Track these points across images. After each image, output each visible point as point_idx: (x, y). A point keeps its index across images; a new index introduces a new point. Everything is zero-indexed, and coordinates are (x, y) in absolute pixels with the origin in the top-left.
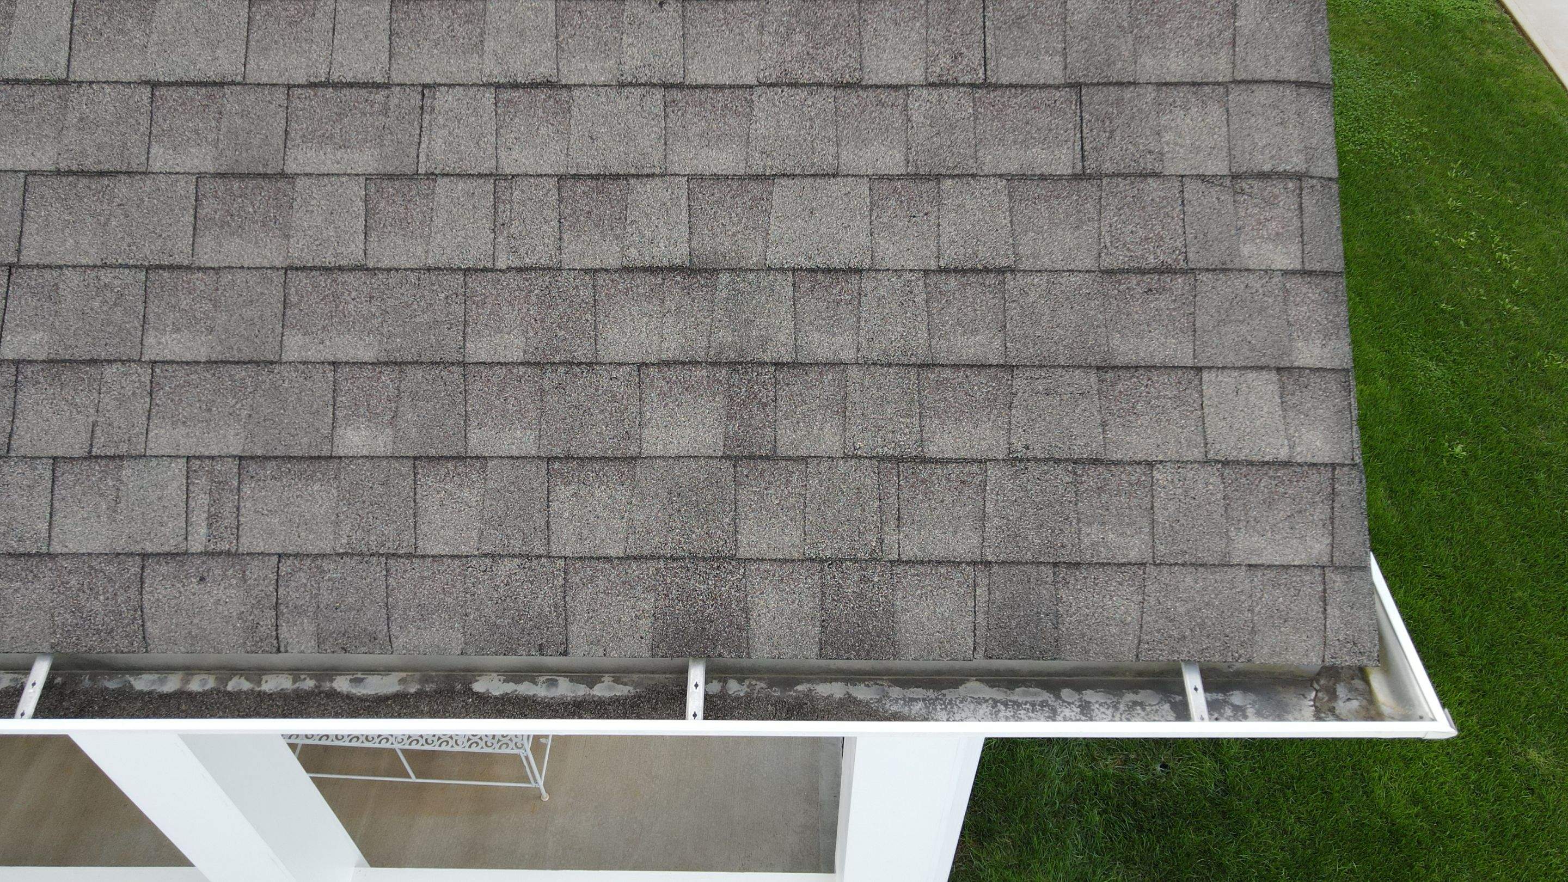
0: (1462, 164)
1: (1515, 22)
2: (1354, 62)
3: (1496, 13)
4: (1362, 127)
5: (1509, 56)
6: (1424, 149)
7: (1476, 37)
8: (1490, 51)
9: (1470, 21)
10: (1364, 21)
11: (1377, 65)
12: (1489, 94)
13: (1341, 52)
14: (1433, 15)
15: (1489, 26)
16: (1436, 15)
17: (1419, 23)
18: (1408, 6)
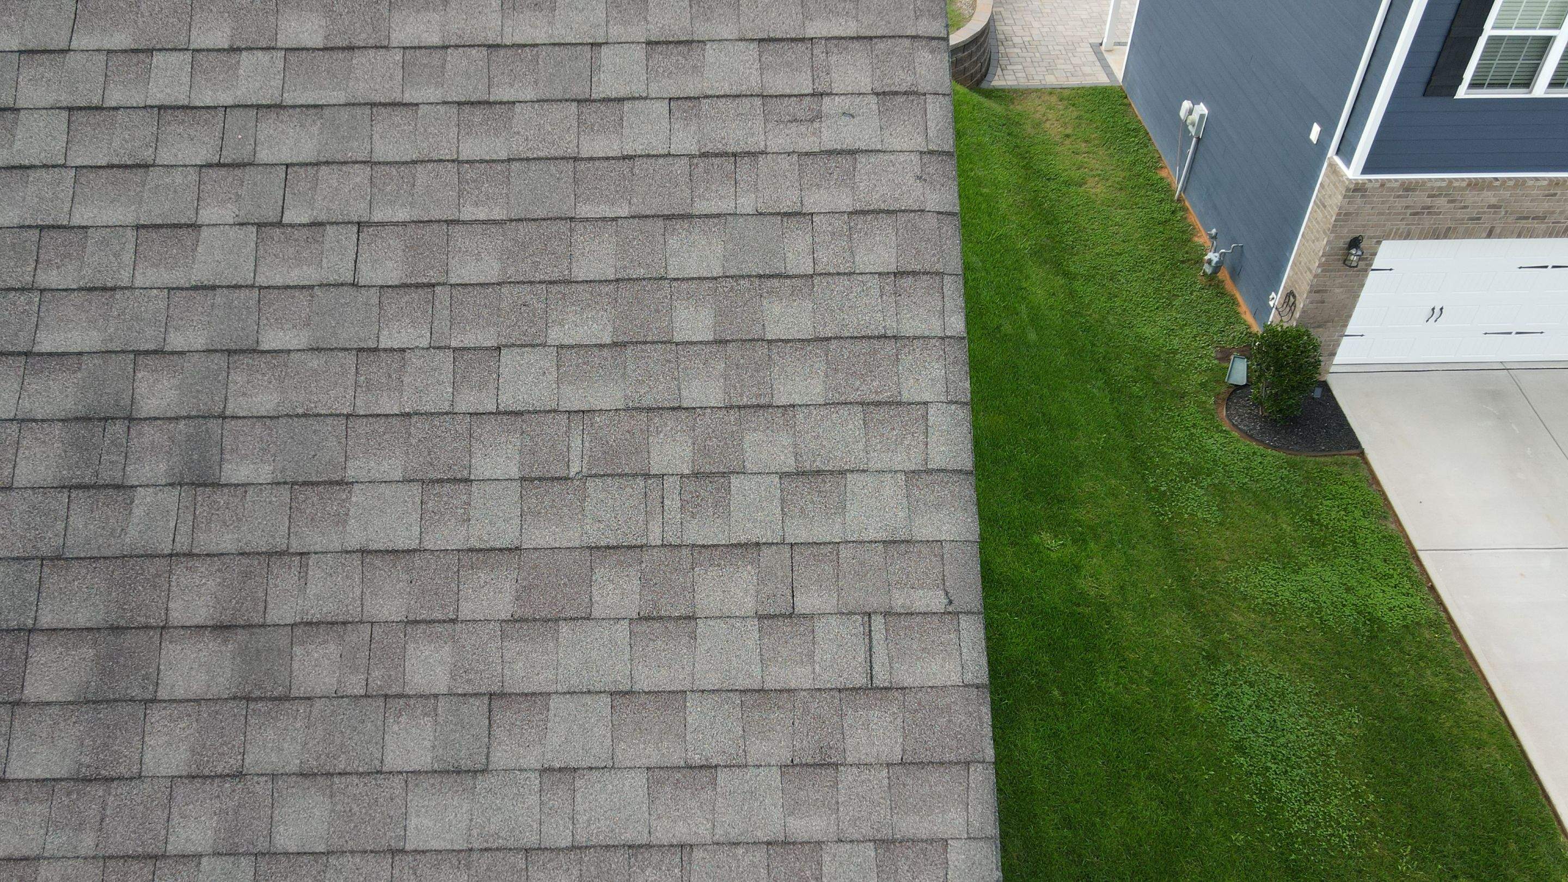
0: (1412, 851)
1: (1450, 620)
2: (1295, 693)
3: (1430, 612)
4: (1308, 794)
5: (1450, 679)
6: (1372, 824)
7: (1414, 652)
8: (1429, 672)
9: (1406, 627)
10: (1302, 629)
11: (1317, 694)
12: (1431, 740)
13: (1280, 677)
14: (1369, 620)
15: (1427, 634)
16: (1373, 620)
17: (1356, 631)
18: (1344, 606)
